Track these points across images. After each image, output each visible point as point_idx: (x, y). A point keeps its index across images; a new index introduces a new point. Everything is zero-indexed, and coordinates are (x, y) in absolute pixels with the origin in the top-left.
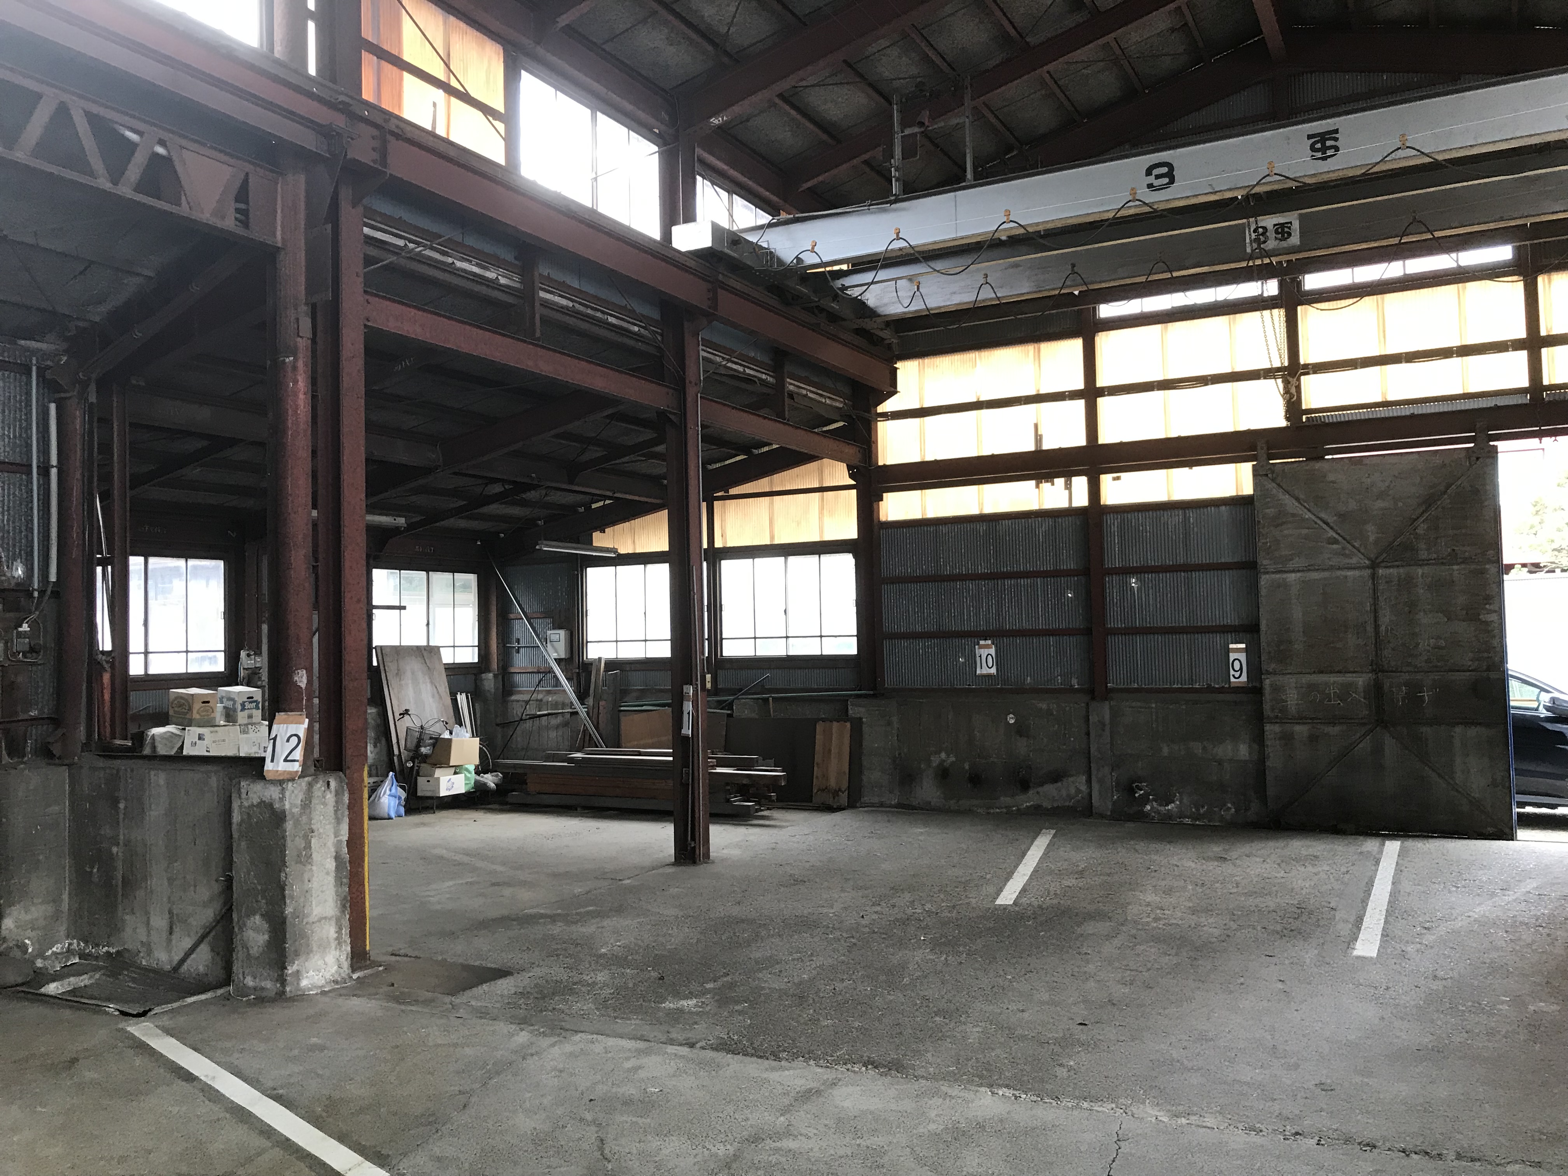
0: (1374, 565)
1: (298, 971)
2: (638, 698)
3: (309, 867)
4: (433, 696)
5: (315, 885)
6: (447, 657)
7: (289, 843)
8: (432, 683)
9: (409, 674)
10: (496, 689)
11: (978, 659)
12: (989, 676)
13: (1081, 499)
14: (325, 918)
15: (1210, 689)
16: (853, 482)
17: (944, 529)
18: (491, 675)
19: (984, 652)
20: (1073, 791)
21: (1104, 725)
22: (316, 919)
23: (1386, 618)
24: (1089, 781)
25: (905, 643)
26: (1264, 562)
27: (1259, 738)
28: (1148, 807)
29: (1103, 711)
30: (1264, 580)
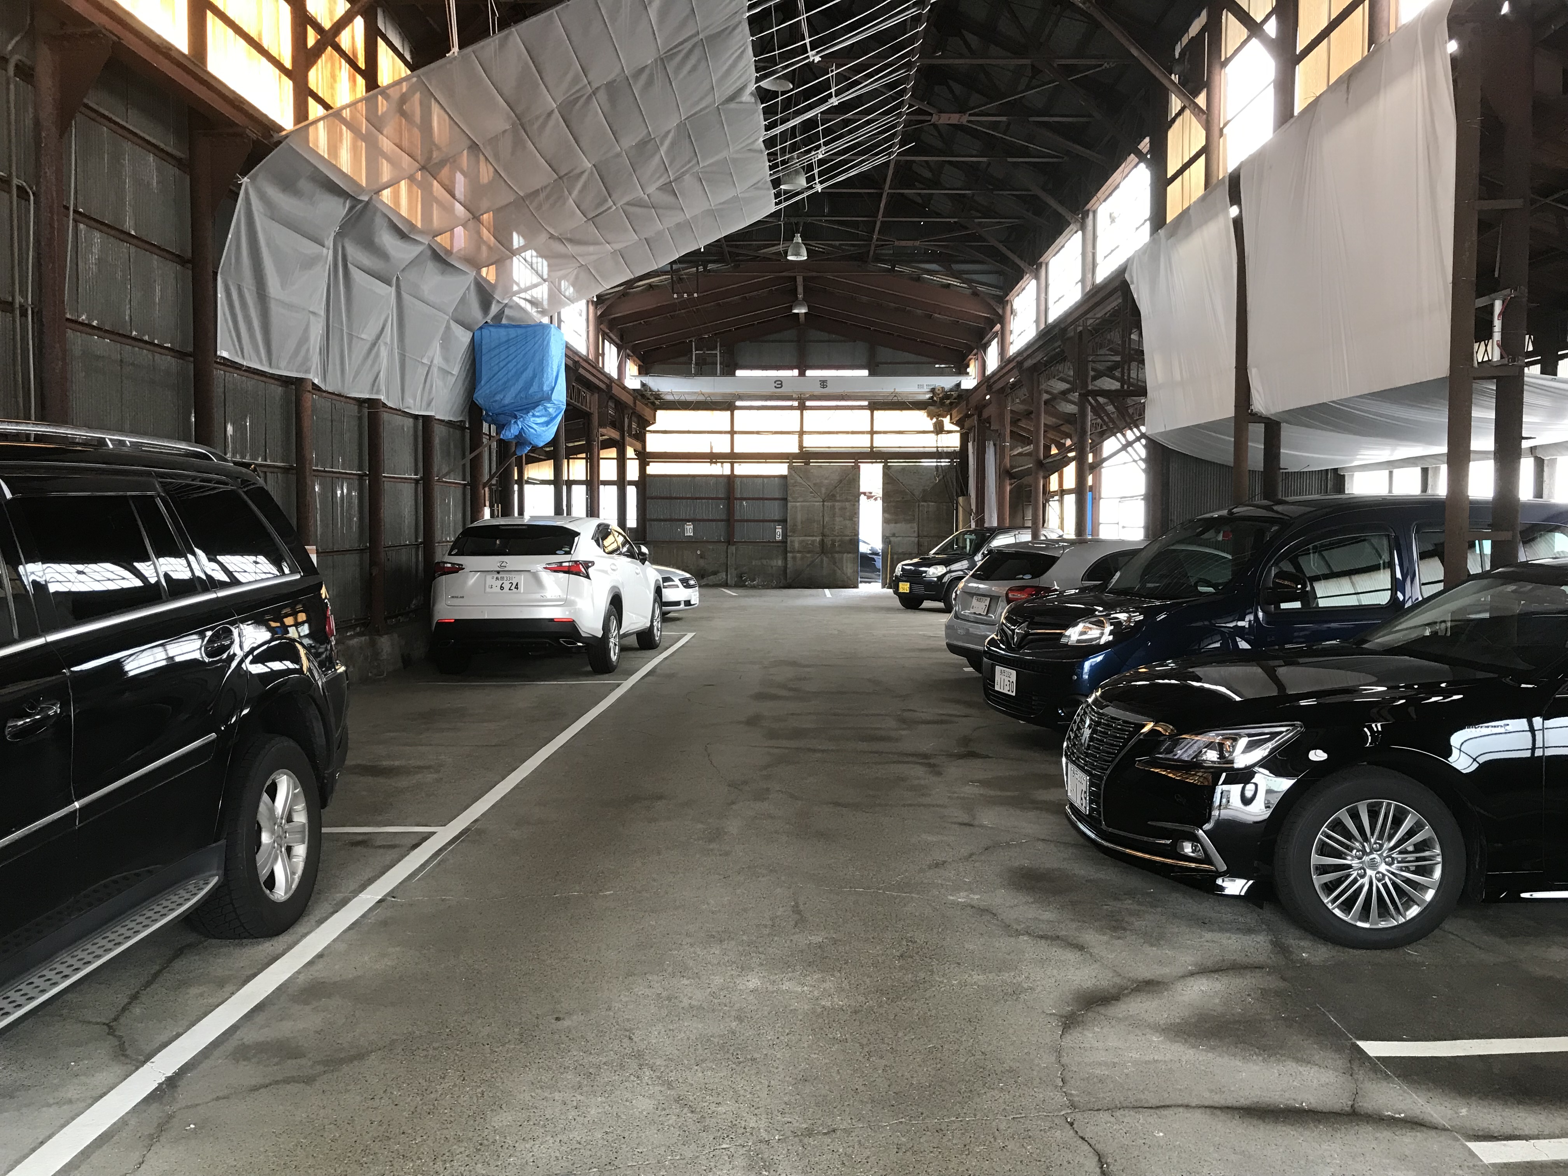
0: (823, 501)
11: (686, 530)
12: (690, 536)
13: (727, 472)
15: (769, 542)
16: (636, 457)
17: (673, 479)
19: (688, 527)
20: (721, 578)
23: (826, 519)
24: (727, 575)
25: (656, 523)
26: (789, 498)
27: (785, 559)
28: (747, 583)
29: (732, 549)
30: (789, 504)
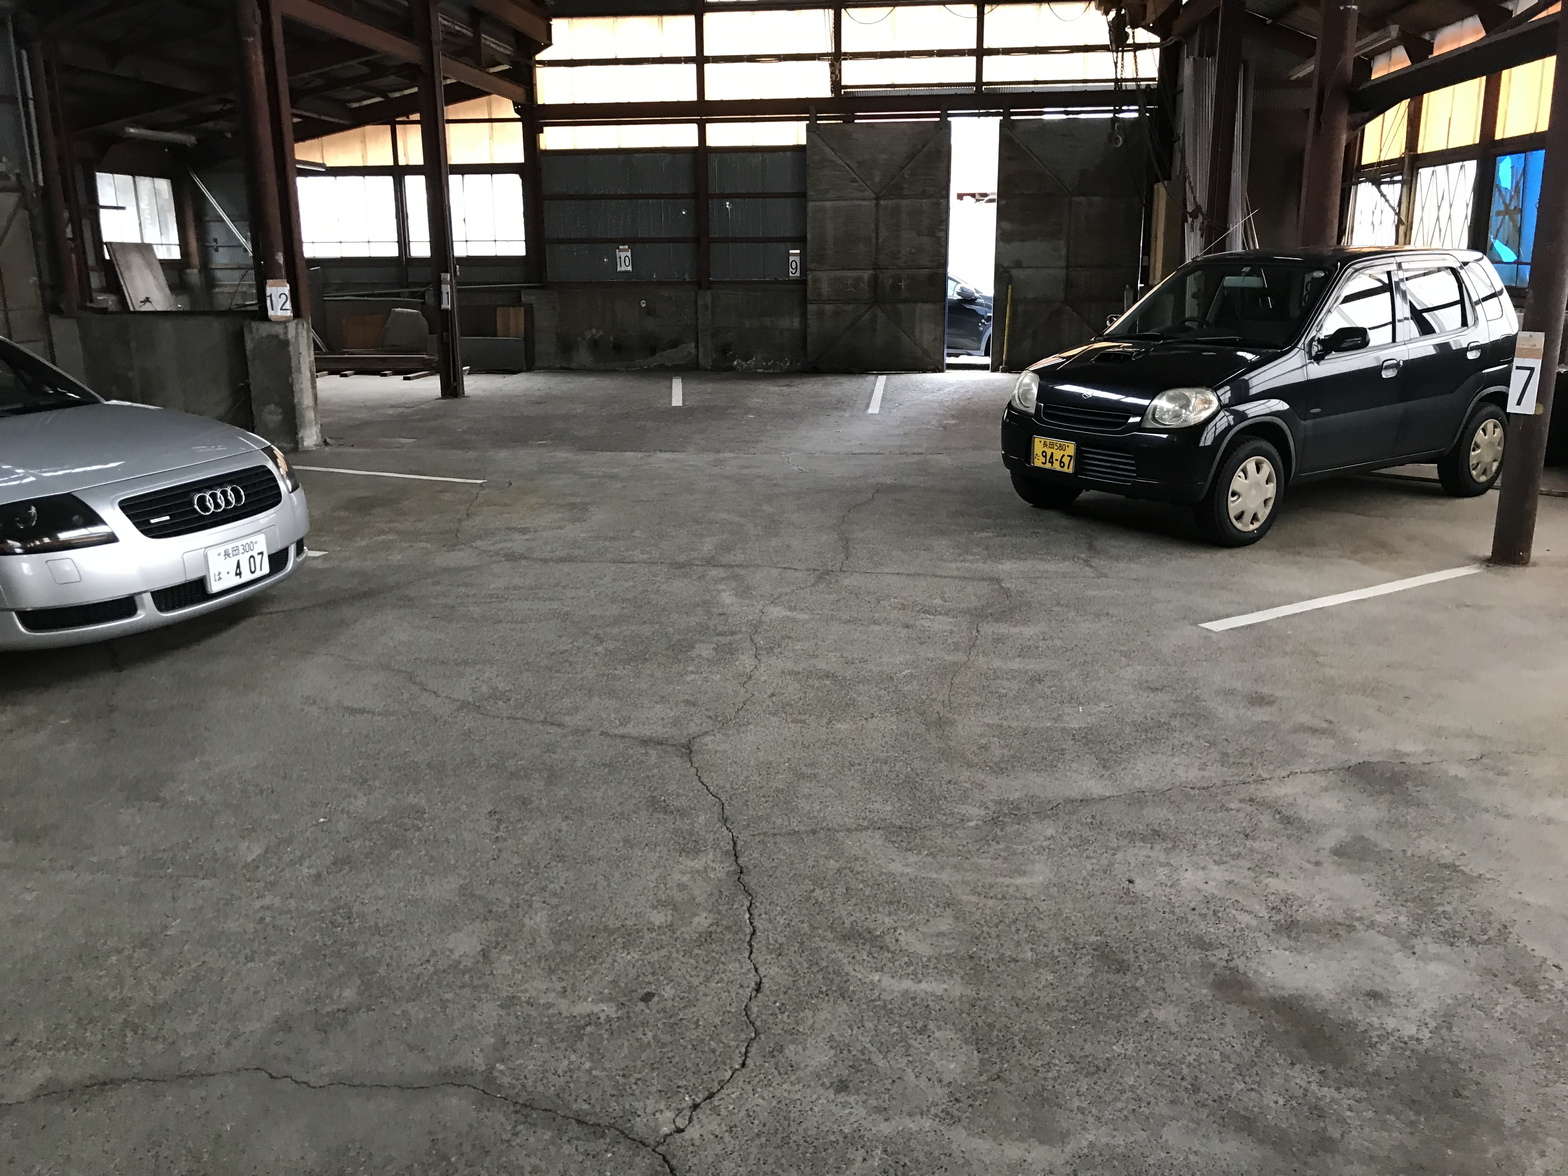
0: (878, 198)
1: (302, 437)
2: (337, 290)
3: (301, 375)
5: (304, 386)
6: (160, 254)
7: (292, 359)
8: (153, 275)
9: (135, 267)
10: (201, 282)
11: (618, 259)
12: (627, 272)
13: (692, 141)
14: (309, 407)
15: (776, 282)
16: (518, 116)
17: (592, 158)
19: (623, 255)
20: (686, 353)
21: (707, 307)
22: (305, 408)
23: (883, 233)
24: (697, 347)
25: (562, 247)
26: (811, 193)
27: (804, 314)
28: (735, 363)
29: (706, 297)
30: (811, 205)
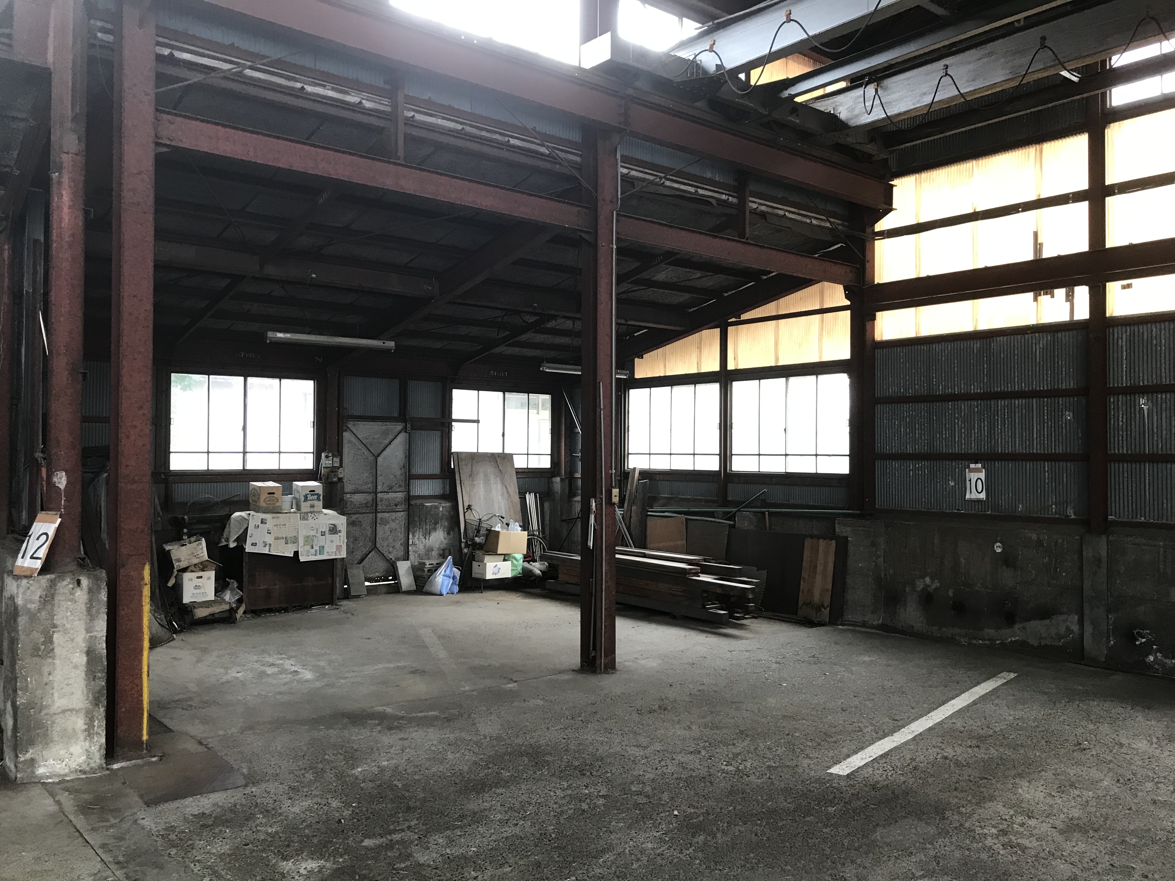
1: (32, 760)
2: (663, 505)
3: (50, 660)
4: (503, 495)
5: (58, 677)
6: (520, 463)
7: (22, 637)
8: (503, 484)
9: (481, 476)
10: (563, 490)
11: (968, 483)
12: (979, 501)
13: (1083, 312)
14: (71, 710)
16: (848, 303)
17: (937, 347)
18: (558, 479)
19: (974, 476)
20: (1062, 630)
21: (1100, 560)
22: (59, 710)
24: (1081, 622)
25: (896, 464)
28: (1152, 658)
29: (1099, 546)
